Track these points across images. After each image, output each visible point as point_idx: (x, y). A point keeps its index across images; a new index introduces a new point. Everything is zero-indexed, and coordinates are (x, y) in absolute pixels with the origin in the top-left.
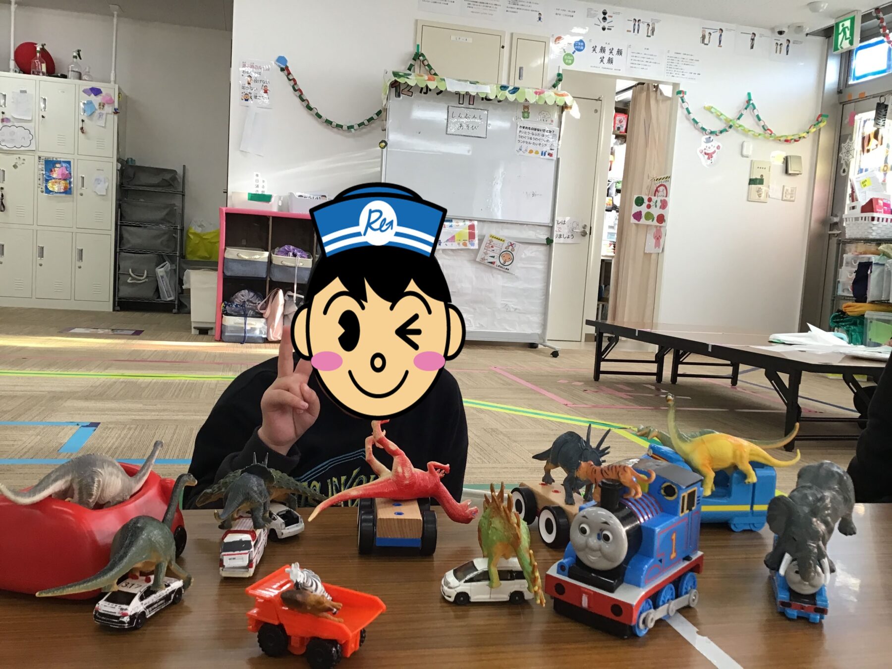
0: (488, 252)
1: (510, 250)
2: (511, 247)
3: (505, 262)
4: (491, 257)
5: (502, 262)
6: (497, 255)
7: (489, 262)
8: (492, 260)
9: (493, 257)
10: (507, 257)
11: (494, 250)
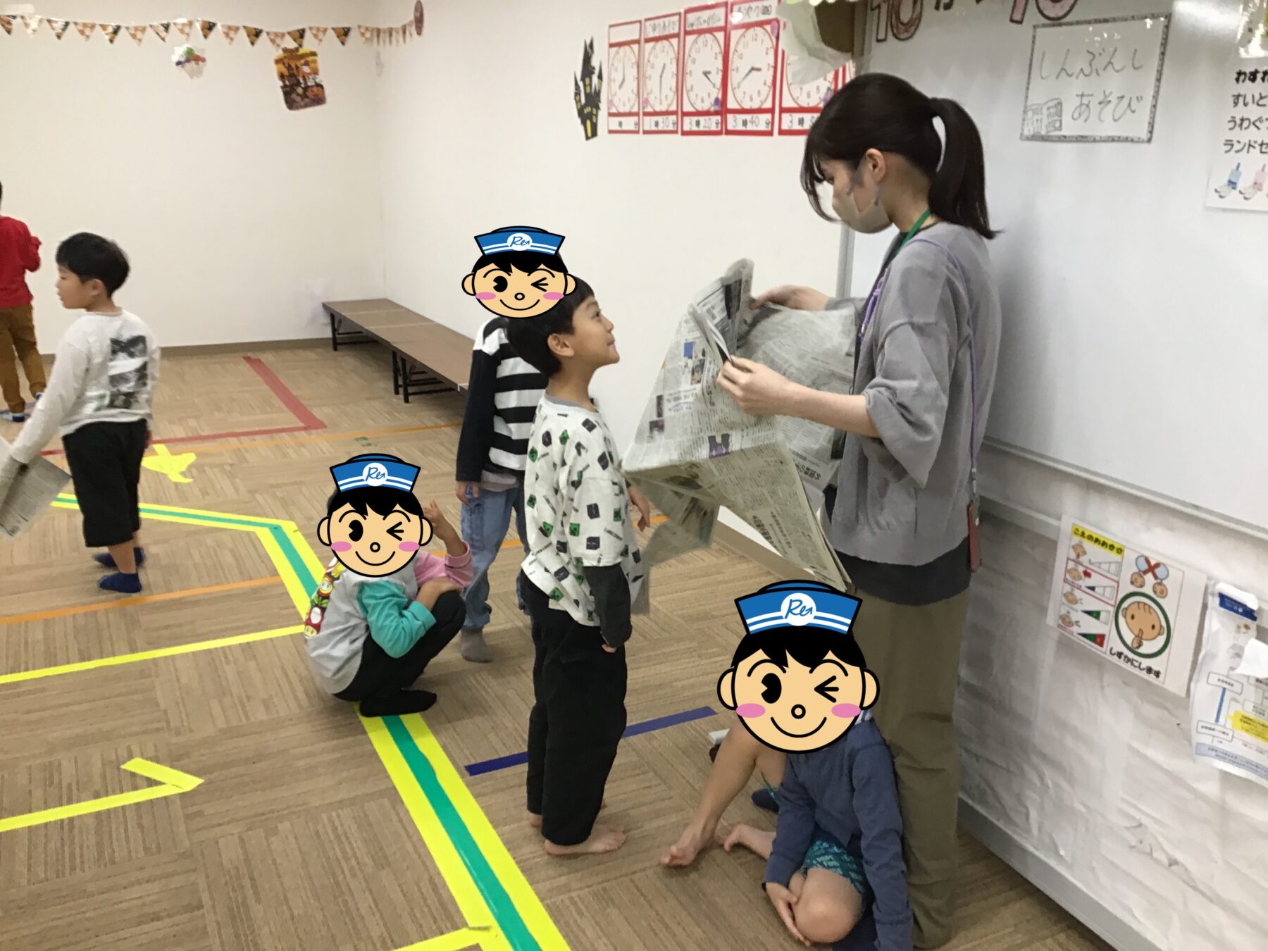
0: (1078, 593)
1: (1148, 589)
2: (1149, 578)
3: (1139, 640)
4: (1089, 613)
5: (1129, 638)
6: (1107, 610)
7: (1085, 636)
8: (1093, 627)
9: (1095, 614)
10: (1144, 621)
11: (1092, 588)
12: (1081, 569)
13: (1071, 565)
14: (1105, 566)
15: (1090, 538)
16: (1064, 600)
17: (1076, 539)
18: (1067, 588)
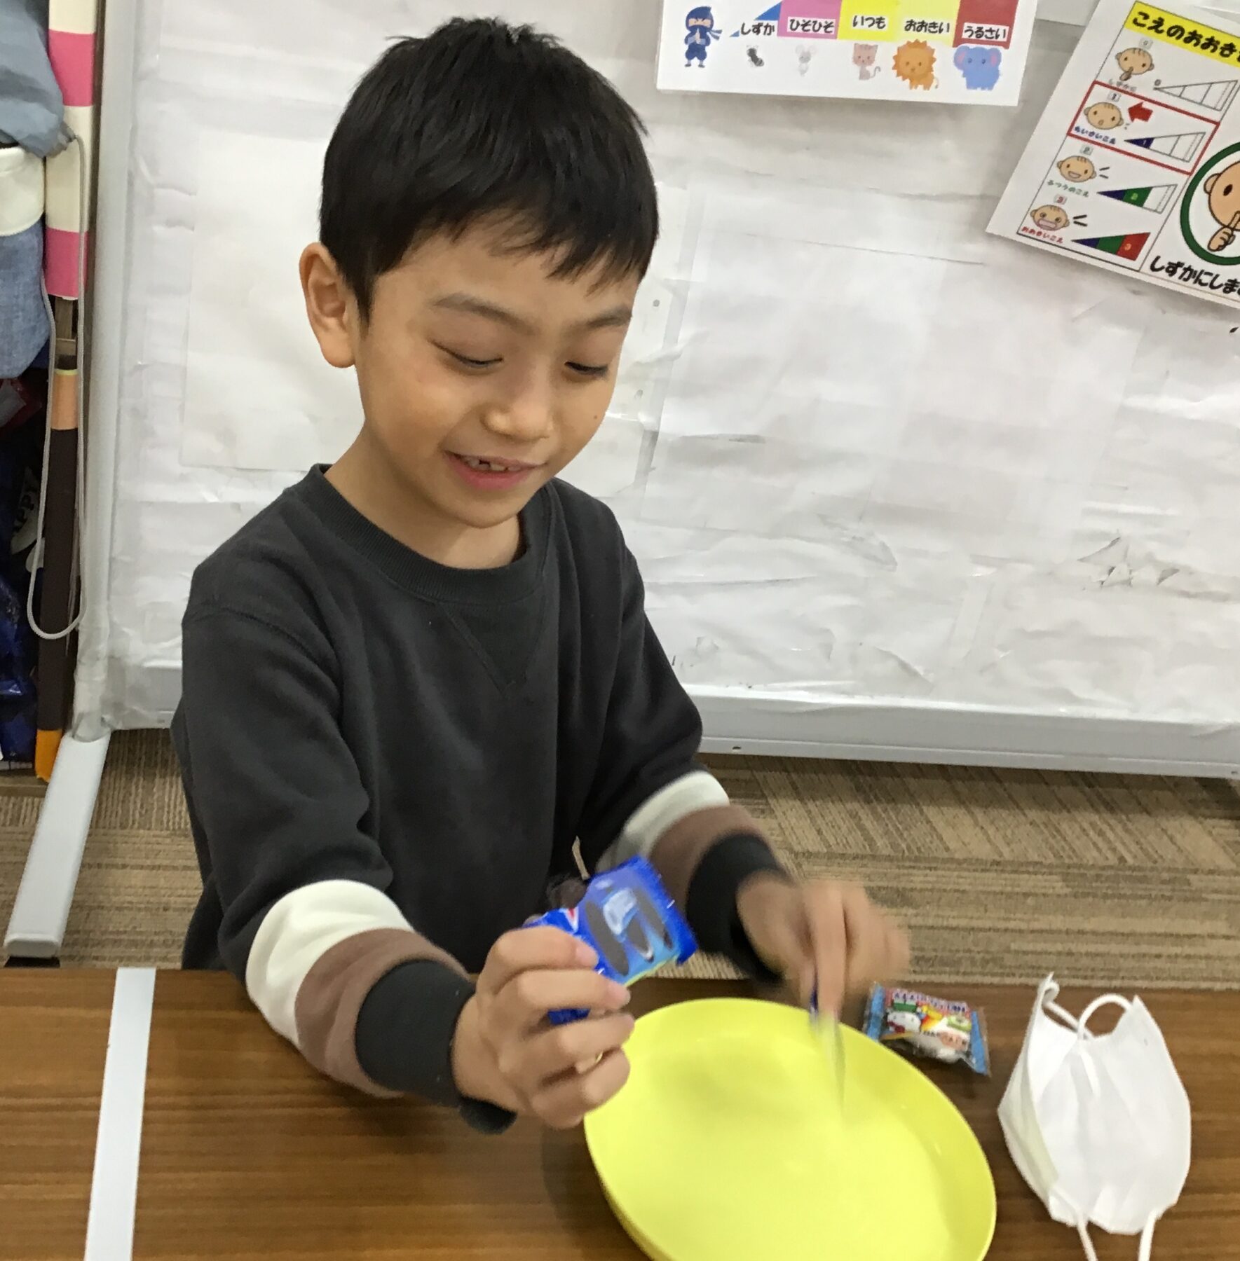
4: (1119, 195)
6: (1170, 185)
7: (1093, 242)
8: (1123, 220)
9: (1137, 197)
11: (1146, 143)
12: (1127, 102)
13: (1100, 94)
14: (1194, 93)
15: (1176, 31)
16: (1056, 175)
17: (1134, 37)
18: (1075, 147)
